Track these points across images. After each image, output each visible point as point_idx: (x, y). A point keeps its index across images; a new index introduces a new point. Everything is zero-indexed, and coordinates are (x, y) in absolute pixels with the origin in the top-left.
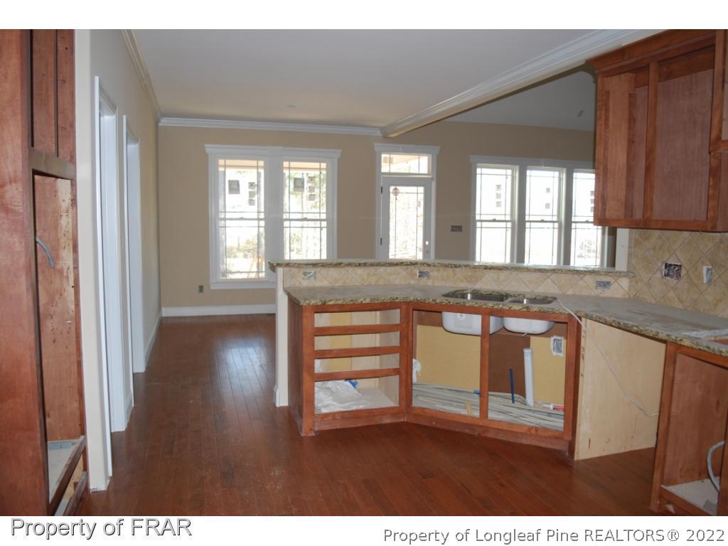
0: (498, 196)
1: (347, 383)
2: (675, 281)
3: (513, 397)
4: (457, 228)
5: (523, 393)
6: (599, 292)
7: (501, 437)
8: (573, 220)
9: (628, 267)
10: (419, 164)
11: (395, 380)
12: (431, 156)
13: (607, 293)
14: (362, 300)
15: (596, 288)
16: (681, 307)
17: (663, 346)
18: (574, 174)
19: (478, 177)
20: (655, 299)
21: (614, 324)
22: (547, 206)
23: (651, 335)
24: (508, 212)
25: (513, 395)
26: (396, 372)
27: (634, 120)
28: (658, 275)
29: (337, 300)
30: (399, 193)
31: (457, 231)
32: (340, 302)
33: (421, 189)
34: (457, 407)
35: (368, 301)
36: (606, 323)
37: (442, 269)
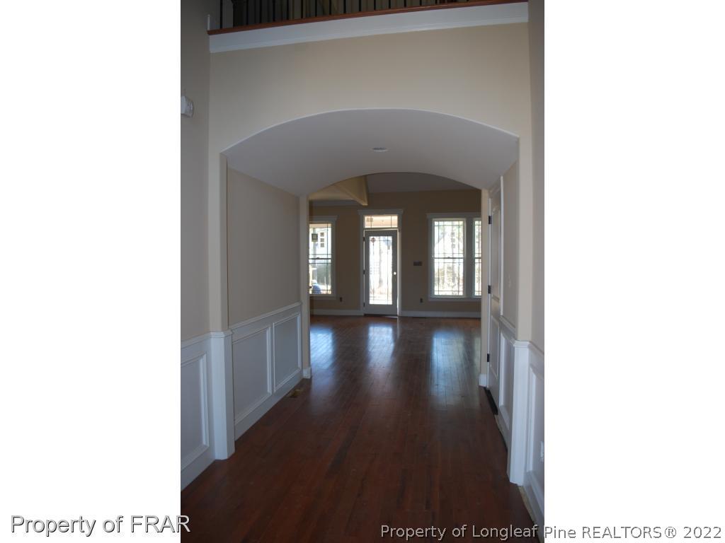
4: (418, 264)
10: (390, 221)
30: (375, 241)
33: (390, 238)
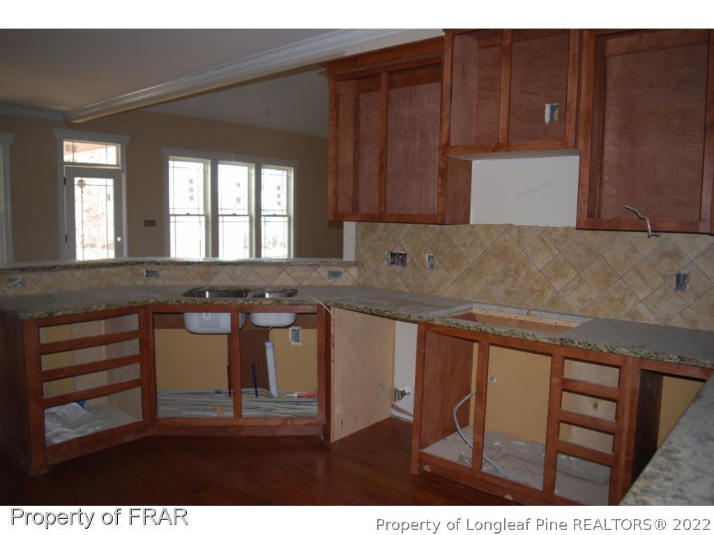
0: (191, 190)
1: (75, 404)
2: (401, 268)
3: (256, 392)
4: (150, 223)
5: (266, 386)
6: (331, 281)
7: (255, 433)
8: (262, 214)
9: (356, 256)
10: (106, 154)
11: (136, 394)
12: (119, 146)
13: (339, 282)
14: (95, 307)
15: (329, 279)
16: (407, 290)
17: (415, 327)
18: (262, 170)
19: (170, 170)
20: (383, 285)
21: (365, 311)
22: (238, 200)
23: (404, 318)
24: (202, 206)
25: (256, 389)
26: (137, 383)
27: (359, 123)
28: (386, 263)
29: (66, 310)
30: (85, 185)
31: (150, 226)
32: (70, 312)
33: (110, 182)
34: (203, 410)
35: (103, 308)
36: (357, 311)
37: (173, 267)
